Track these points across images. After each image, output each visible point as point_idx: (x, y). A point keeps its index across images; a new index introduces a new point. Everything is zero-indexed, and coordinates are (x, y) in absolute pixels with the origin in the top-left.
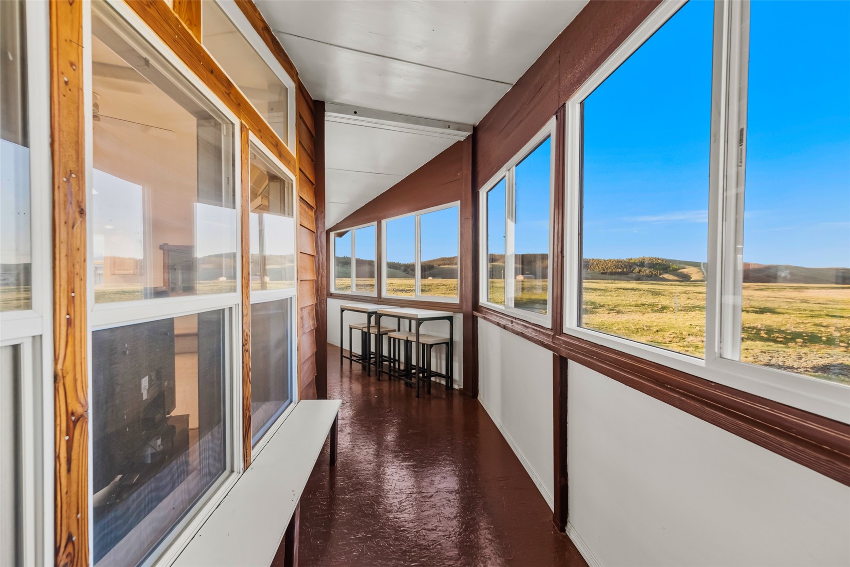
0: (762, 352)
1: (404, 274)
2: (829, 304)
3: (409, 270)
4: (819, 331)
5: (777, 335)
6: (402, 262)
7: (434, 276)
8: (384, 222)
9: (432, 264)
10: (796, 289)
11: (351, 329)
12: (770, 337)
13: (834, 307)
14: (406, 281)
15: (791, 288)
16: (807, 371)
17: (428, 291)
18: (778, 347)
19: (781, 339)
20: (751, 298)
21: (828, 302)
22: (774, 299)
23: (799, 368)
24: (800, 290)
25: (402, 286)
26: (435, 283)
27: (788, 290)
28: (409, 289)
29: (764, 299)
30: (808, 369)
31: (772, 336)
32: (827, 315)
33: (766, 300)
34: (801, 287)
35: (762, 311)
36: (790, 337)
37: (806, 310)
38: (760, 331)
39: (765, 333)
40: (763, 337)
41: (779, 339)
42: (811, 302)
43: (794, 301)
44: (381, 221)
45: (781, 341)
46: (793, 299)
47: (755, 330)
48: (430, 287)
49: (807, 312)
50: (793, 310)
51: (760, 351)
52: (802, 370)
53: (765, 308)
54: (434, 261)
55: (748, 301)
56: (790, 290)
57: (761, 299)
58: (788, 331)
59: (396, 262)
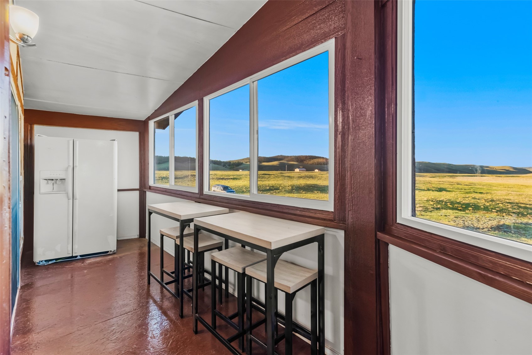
0: (455, 217)
1: (224, 168)
2: (472, 185)
3: (227, 165)
4: (477, 202)
5: (457, 205)
6: (222, 160)
7: (243, 170)
8: (206, 100)
9: (241, 162)
10: (451, 177)
11: (162, 236)
12: (453, 206)
13: (475, 187)
14: (225, 172)
15: (448, 176)
16: (489, 230)
17: (240, 179)
18: (462, 214)
19: (461, 208)
20: (430, 182)
21: (471, 184)
22: (443, 183)
23: (483, 228)
24: (453, 177)
25: (222, 176)
26: (244, 174)
27: (447, 177)
28: (227, 178)
29: (438, 183)
30: (489, 229)
31: (455, 206)
32: (474, 192)
33: (439, 183)
34: (453, 175)
35: (440, 190)
36: (464, 206)
37: (462, 189)
38: (447, 203)
39: (450, 204)
40: (449, 206)
41: (459, 208)
42: (462, 184)
43: (454, 183)
44: (202, 99)
45: (461, 209)
46: (452, 183)
47: (444, 203)
48: (241, 176)
49: (463, 190)
50: (456, 189)
51: (454, 217)
52: (486, 230)
53: (440, 188)
54: (243, 159)
55: (430, 184)
56: (448, 177)
57: (436, 183)
58: (462, 203)
59: (219, 160)
